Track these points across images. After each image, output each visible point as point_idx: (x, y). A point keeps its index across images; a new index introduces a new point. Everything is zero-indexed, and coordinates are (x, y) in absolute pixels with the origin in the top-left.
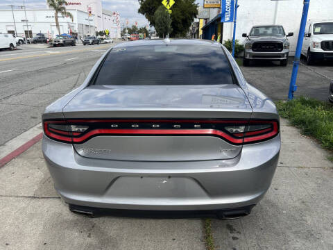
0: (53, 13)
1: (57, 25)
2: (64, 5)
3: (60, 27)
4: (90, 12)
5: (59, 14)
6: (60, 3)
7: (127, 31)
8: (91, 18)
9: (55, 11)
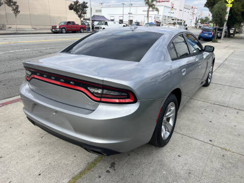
0: (146, 8)
1: (148, 16)
2: (154, 3)
3: (149, 18)
4: (173, 7)
5: (151, 9)
6: (152, 1)
7: (199, 21)
8: (172, 11)
9: (148, 7)
